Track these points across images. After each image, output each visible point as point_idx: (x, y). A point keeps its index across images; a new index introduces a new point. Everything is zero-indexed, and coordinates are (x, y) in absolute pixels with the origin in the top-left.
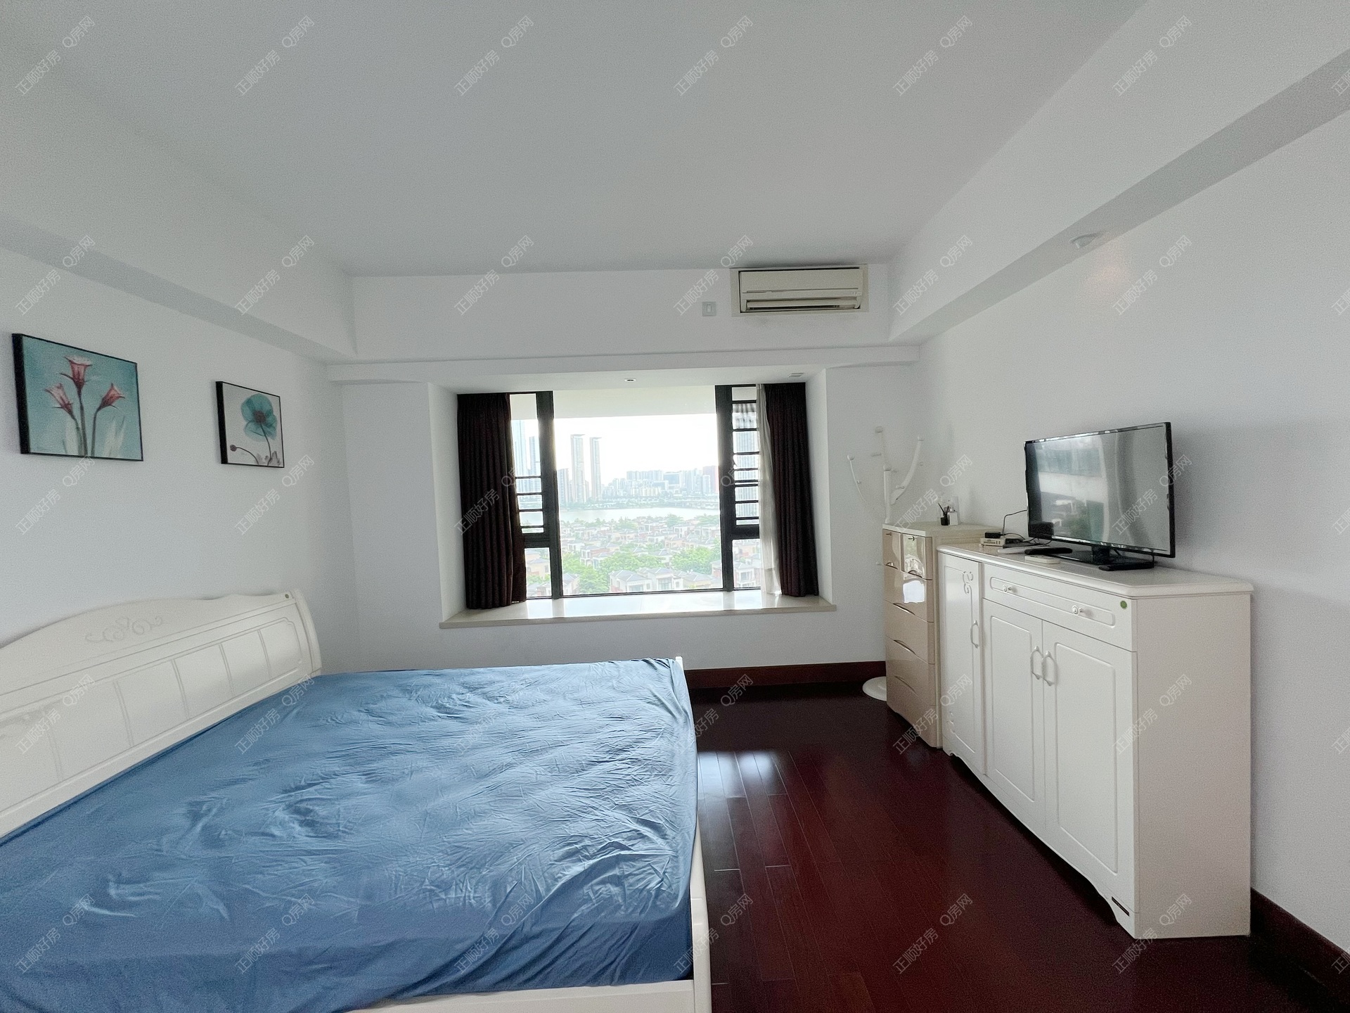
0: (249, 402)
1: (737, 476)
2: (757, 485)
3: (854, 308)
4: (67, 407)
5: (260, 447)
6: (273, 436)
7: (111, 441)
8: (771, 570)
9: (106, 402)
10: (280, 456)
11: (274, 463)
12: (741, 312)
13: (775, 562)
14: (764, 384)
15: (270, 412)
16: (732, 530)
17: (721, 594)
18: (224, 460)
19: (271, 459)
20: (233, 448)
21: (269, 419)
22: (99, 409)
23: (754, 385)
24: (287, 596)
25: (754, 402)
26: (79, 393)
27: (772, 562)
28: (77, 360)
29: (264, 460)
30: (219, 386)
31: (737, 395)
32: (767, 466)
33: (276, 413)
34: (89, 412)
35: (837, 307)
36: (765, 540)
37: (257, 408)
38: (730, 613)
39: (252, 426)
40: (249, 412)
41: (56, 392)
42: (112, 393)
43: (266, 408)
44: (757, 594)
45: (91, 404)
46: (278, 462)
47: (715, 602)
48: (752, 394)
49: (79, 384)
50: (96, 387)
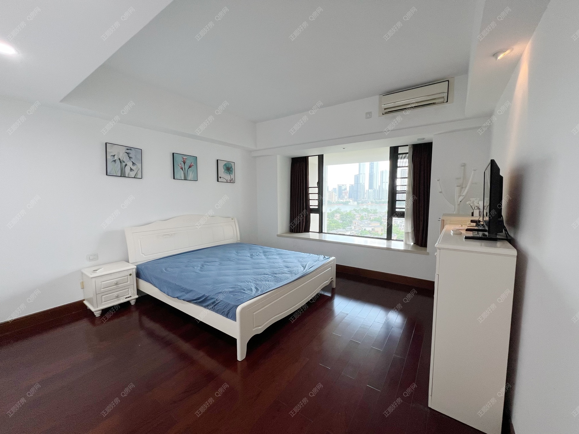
0: (225, 165)
1: (398, 189)
2: (405, 193)
3: (444, 102)
4: (182, 169)
5: (228, 177)
6: (232, 174)
7: (191, 176)
8: (408, 233)
9: (190, 167)
10: (234, 180)
11: (232, 182)
12: (383, 114)
13: (411, 229)
14: (413, 145)
15: (231, 167)
16: (392, 212)
17: (385, 241)
18: (218, 181)
19: (231, 180)
20: (220, 177)
21: (231, 169)
22: (188, 169)
23: (407, 145)
24: (232, 219)
25: (407, 153)
26: (184, 165)
27: (410, 229)
28: (184, 157)
29: (229, 181)
30: (217, 160)
31: (400, 151)
32: (410, 184)
33: (233, 167)
34: (186, 169)
35: (434, 103)
36: (406, 220)
37: (228, 166)
38: (389, 249)
39: (226, 171)
40: (225, 167)
41: (180, 165)
42: (191, 164)
43: (230, 166)
44: (402, 243)
45: (187, 167)
46: (233, 181)
47: (383, 244)
48: (406, 150)
49: (184, 163)
50: (188, 163)
